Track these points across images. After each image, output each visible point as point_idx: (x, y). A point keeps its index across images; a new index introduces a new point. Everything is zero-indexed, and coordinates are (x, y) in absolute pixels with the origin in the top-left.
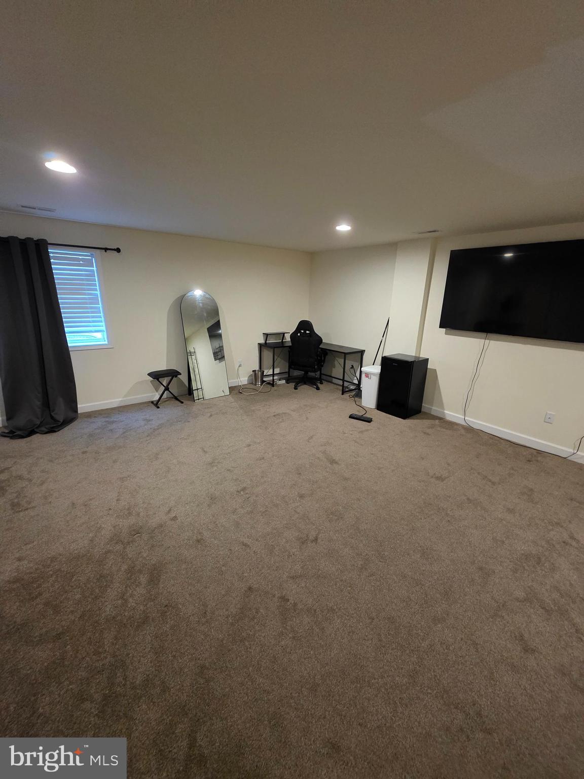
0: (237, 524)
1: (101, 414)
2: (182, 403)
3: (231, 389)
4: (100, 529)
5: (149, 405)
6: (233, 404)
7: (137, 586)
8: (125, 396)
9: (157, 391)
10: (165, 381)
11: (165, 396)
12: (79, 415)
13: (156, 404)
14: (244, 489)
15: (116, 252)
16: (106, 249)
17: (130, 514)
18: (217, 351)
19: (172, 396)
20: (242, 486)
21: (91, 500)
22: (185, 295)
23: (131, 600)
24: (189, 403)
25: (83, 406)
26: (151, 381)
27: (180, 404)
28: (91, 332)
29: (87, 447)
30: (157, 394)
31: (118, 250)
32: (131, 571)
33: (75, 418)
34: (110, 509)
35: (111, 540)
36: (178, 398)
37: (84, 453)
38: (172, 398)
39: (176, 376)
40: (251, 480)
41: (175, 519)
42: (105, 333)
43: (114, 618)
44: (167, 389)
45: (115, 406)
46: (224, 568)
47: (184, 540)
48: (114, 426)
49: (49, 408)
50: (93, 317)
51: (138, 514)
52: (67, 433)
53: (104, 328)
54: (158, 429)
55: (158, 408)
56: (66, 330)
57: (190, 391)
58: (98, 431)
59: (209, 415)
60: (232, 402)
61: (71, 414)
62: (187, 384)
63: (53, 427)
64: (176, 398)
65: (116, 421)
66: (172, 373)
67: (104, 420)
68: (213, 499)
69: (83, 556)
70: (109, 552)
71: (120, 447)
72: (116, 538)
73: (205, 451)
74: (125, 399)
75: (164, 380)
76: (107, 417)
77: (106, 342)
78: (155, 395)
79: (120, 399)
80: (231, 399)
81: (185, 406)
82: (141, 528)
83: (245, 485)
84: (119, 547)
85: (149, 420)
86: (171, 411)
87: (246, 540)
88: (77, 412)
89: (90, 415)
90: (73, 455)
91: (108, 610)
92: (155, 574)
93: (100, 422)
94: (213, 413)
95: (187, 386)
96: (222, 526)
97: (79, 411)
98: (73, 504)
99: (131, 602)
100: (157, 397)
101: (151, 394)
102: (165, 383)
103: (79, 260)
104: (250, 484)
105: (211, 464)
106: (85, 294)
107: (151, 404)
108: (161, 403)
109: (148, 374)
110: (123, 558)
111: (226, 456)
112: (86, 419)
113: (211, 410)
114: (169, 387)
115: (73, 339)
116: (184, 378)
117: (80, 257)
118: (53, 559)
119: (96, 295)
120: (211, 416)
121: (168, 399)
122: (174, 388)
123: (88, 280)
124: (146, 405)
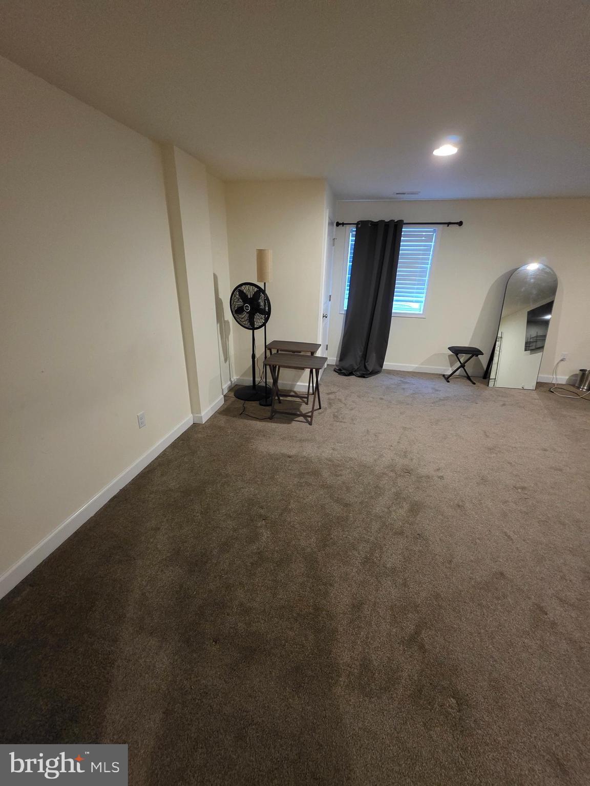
0: (505, 515)
1: (398, 374)
2: (474, 384)
3: (539, 385)
4: (381, 456)
5: (440, 378)
6: (536, 401)
7: (400, 507)
8: (422, 364)
9: (451, 367)
10: (463, 358)
11: (457, 373)
12: (382, 370)
13: (447, 378)
14: (523, 488)
15: (457, 225)
16: (449, 224)
17: (406, 456)
18: (532, 340)
19: (466, 375)
20: (522, 485)
21: (379, 433)
22: (518, 268)
23: (393, 513)
24: (482, 386)
25: (388, 364)
26: (449, 356)
27: (471, 384)
28: (412, 302)
29: (384, 396)
30: (451, 369)
31: (460, 224)
32: (397, 495)
33: (379, 371)
34: (391, 446)
35: (388, 467)
36: (471, 378)
37: (381, 399)
38: (465, 376)
39: (477, 356)
40: (536, 484)
41: (441, 478)
42: (423, 304)
43: (380, 517)
44: (463, 366)
45: (411, 370)
46: (478, 541)
47: (445, 498)
48: (406, 386)
49: (365, 359)
50: (417, 289)
51: (412, 460)
52: (371, 380)
53: (423, 299)
54: (443, 400)
55: (448, 382)
56: (395, 298)
57: (486, 375)
58: (393, 386)
59: (501, 403)
60: (535, 399)
61: (378, 368)
62: (485, 367)
63: (364, 374)
64: (469, 378)
65: (409, 383)
66: (474, 351)
67: (399, 379)
68: (484, 480)
69: (369, 467)
70: (384, 474)
71: (408, 404)
72: (392, 467)
73: (486, 435)
74: (421, 366)
75: (463, 356)
76: (403, 378)
77: (421, 312)
78: (448, 369)
79: (417, 366)
80: (535, 395)
81: (477, 388)
82: (412, 469)
83: (526, 485)
84: (392, 474)
85: (437, 390)
86: (460, 389)
87: (511, 534)
88: (382, 367)
89: (390, 372)
90: (373, 398)
91: (377, 510)
92: (416, 508)
93: (396, 379)
94: (507, 403)
95: (485, 369)
96: (486, 507)
97: (384, 367)
98: (368, 431)
99: (394, 515)
100: (449, 372)
101: (445, 368)
102: (462, 360)
103: (422, 236)
104: (533, 487)
105: (491, 450)
106: (417, 267)
107: (442, 377)
108: (451, 379)
109: (449, 348)
110: (394, 483)
111: (511, 449)
112: (387, 375)
113: (505, 399)
114: (466, 364)
115: (398, 307)
116: (484, 359)
117: (424, 234)
118: (351, 459)
119: (427, 268)
120: (504, 405)
121: (460, 376)
122: (469, 367)
123: (423, 254)
124: (436, 376)
